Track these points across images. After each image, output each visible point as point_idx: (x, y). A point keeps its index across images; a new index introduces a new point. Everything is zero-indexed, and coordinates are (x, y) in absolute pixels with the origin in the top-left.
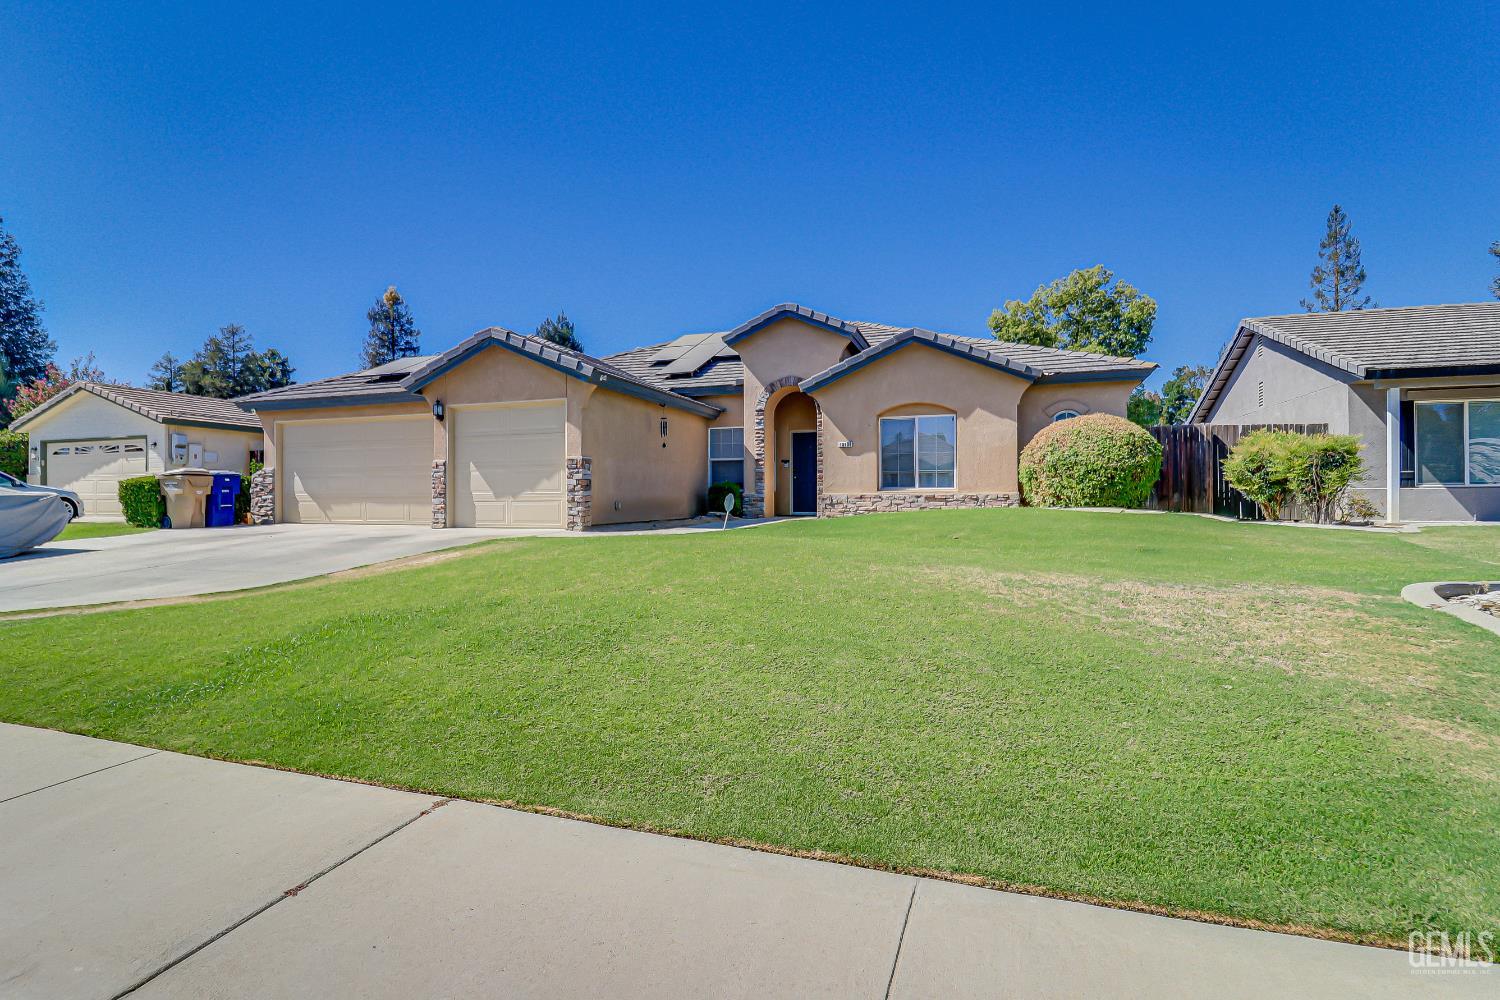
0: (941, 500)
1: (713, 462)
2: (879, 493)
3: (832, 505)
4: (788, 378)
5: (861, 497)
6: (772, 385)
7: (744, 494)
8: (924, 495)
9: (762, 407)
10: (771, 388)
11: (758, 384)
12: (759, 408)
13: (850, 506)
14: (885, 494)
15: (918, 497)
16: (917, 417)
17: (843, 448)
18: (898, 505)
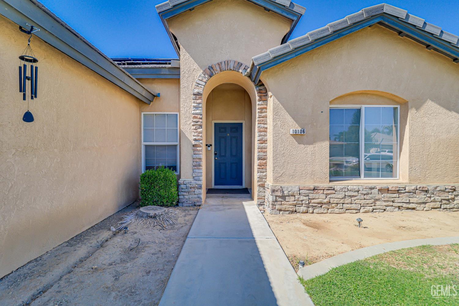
0: (394, 192)
1: (146, 146)
2: (332, 184)
3: (284, 197)
4: (227, 63)
5: (314, 189)
6: (211, 68)
7: (181, 181)
8: (378, 187)
9: (200, 90)
10: (210, 71)
11: (196, 66)
12: (196, 91)
13: (302, 198)
14: (338, 185)
15: (371, 189)
16: (363, 107)
17: (295, 135)
18: (351, 196)
